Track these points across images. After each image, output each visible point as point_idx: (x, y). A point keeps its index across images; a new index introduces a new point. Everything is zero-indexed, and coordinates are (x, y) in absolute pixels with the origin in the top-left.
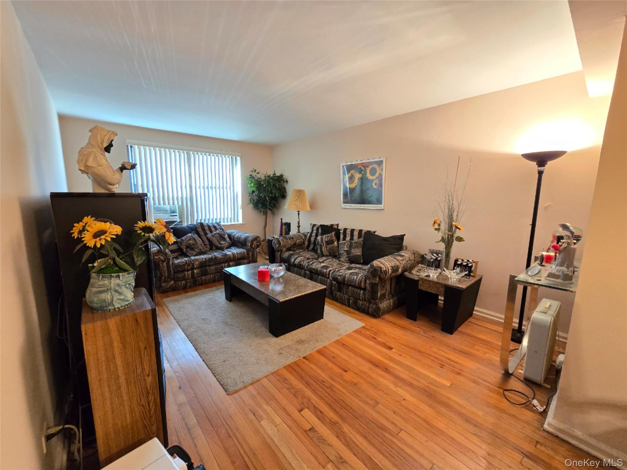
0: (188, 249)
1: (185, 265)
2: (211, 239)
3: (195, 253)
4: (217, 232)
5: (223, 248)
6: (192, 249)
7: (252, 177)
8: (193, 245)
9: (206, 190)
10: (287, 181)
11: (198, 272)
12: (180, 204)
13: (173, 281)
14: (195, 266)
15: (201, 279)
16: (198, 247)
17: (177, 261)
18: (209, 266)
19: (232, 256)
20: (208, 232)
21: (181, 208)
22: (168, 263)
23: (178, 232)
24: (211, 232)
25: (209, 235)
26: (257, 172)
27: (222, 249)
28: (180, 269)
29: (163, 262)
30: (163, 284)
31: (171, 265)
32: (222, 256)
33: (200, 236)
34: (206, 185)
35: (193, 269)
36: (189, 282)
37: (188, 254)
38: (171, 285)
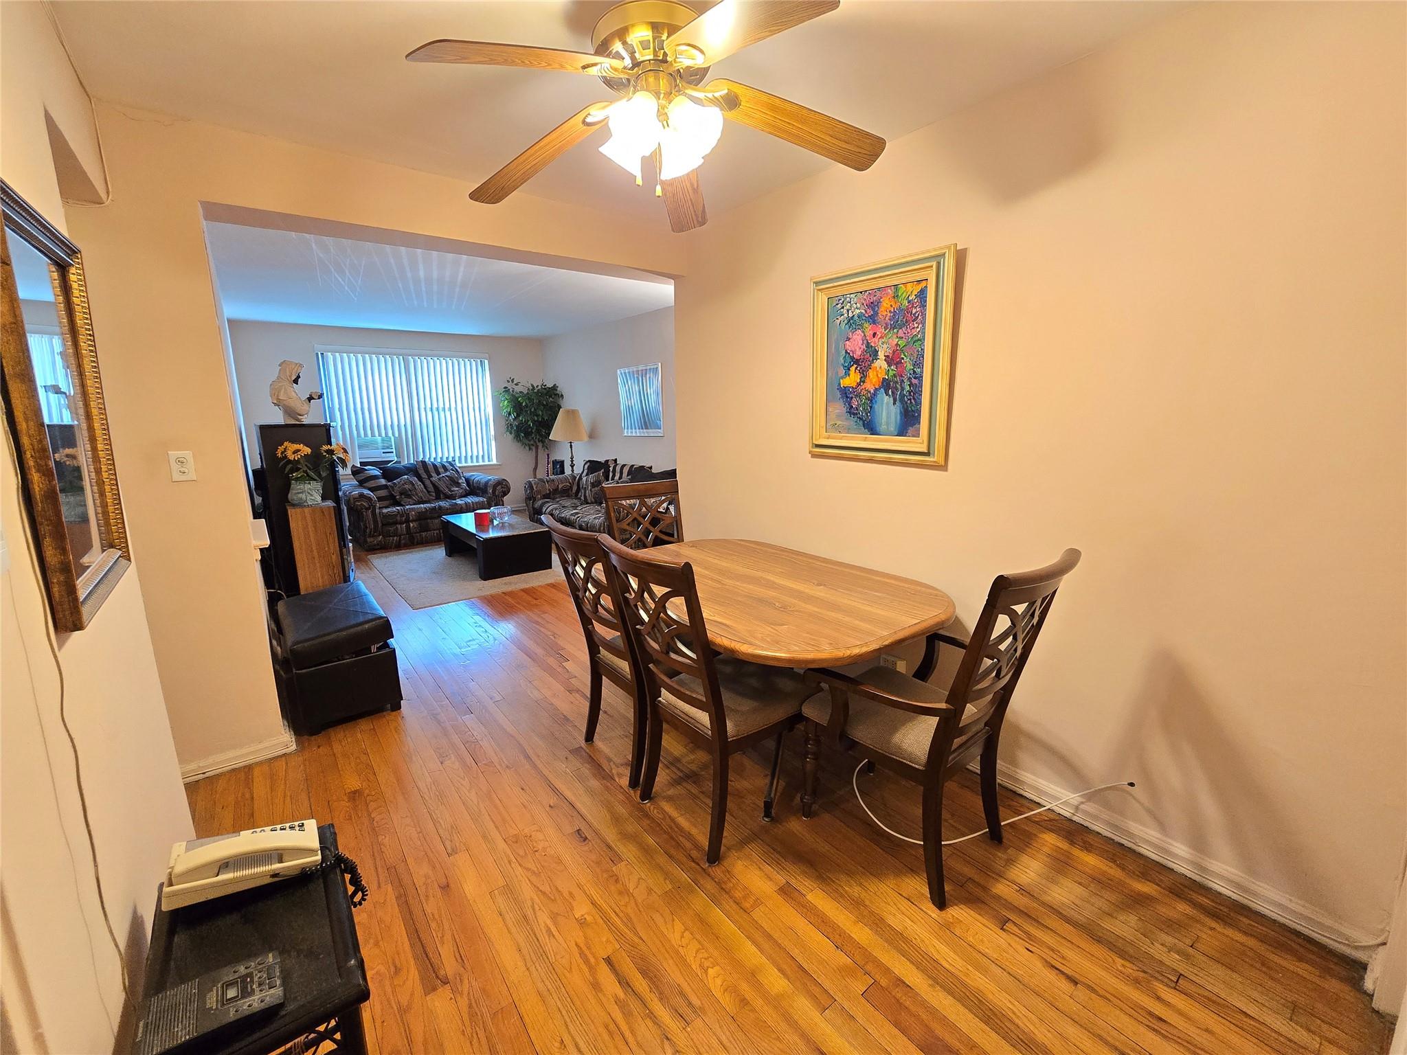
0: (403, 497)
1: (396, 515)
2: (437, 484)
3: (411, 502)
4: (448, 474)
5: (456, 497)
6: (409, 496)
7: (506, 390)
8: (410, 491)
9: (436, 413)
10: (562, 395)
11: (416, 526)
12: (397, 435)
13: (381, 537)
14: (411, 518)
15: (420, 535)
16: (417, 494)
17: (385, 511)
18: (432, 518)
19: (464, 506)
20: (434, 474)
21: (399, 441)
22: (374, 513)
23: (390, 473)
24: (438, 473)
25: (435, 478)
26: (515, 382)
27: (452, 497)
28: (390, 521)
29: (367, 509)
30: (368, 540)
31: (378, 515)
32: (450, 505)
33: (420, 479)
34: (435, 406)
35: (408, 521)
36: (404, 539)
37: (402, 503)
38: (380, 541)
